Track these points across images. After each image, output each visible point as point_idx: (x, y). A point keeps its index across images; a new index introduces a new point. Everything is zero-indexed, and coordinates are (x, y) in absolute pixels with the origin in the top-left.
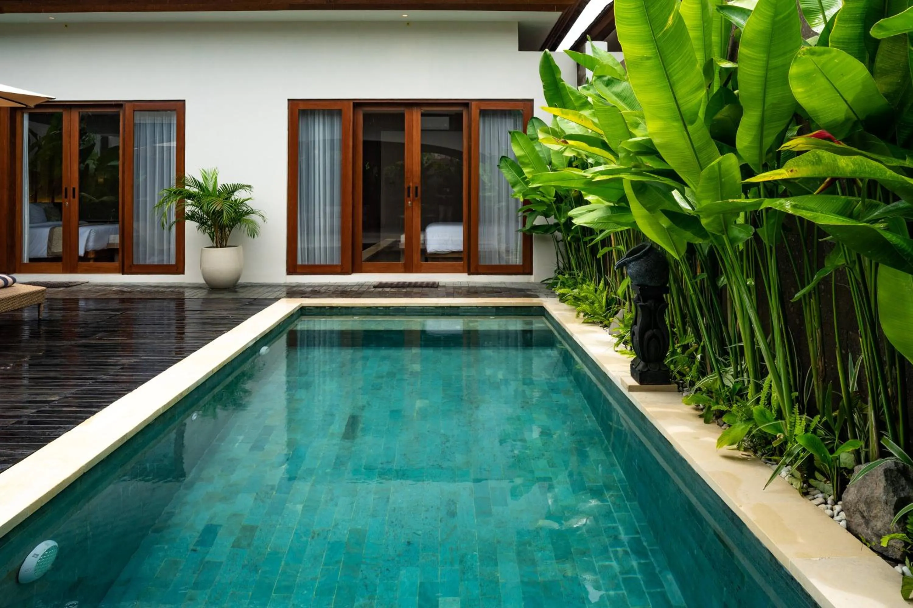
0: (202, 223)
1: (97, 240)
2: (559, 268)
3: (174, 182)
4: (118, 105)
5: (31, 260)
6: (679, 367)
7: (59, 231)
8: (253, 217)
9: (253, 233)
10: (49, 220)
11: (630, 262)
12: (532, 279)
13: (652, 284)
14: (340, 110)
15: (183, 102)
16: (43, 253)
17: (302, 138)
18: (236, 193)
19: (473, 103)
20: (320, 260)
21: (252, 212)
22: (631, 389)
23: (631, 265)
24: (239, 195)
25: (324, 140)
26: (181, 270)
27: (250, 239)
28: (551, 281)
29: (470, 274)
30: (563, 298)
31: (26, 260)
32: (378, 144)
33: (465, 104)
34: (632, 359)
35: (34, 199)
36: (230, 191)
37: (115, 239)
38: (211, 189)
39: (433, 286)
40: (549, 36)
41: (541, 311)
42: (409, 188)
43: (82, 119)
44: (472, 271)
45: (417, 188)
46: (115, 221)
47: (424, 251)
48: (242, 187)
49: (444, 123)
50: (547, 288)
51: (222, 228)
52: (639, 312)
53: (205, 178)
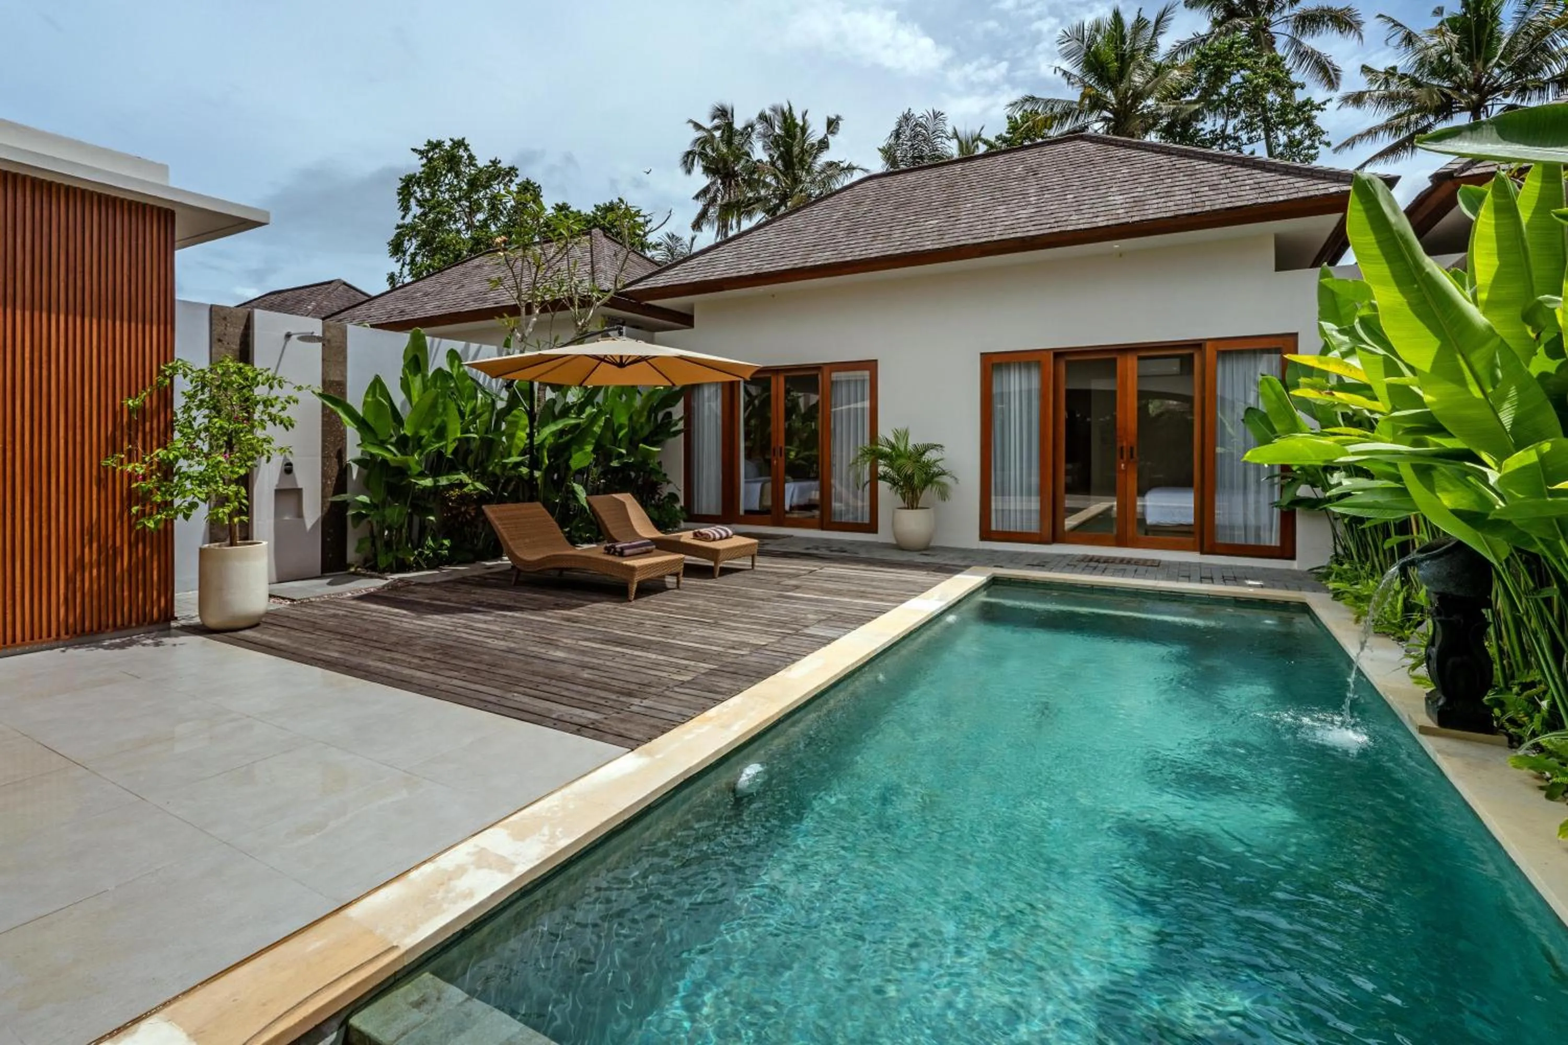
0: (894, 483)
1: (800, 496)
2: (1337, 554)
3: (867, 442)
4: (818, 367)
5: (746, 512)
6: (1511, 714)
7: (769, 486)
8: (944, 479)
9: (944, 494)
10: (761, 475)
11: (1422, 560)
12: (1294, 565)
13: (1461, 593)
14: (1039, 362)
15: (875, 362)
16: (756, 506)
17: (996, 389)
18: (927, 454)
19: (1208, 343)
20: (1014, 526)
21: (943, 473)
22: (1424, 730)
23: (1424, 565)
24: (930, 456)
25: (1021, 391)
26: (875, 531)
27: (941, 503)
28: (1324, 571)
29: (1203, 552)
30: (1337, 595)
31: (742, 512)
32: (1087, 393)
33: (1198, 345)
34: (1429, 690)
35: (748, 456)
36: (921, 451)
37: (815, 495)
38: (902, 449)
39: (1156, 565)
40: (1325, 246)
41: (1304, 608)
42: (1122, 448)
43: (787, 380)
44: (1205, 549)
45: (1132, 449)
46: (815, 479)
47: (1142, 521)
48: (934, 447)
49: (1174, 366)
50: (1317, 579)
51: (913, 490)
52: (1439, 629)
53: (897, 438)
